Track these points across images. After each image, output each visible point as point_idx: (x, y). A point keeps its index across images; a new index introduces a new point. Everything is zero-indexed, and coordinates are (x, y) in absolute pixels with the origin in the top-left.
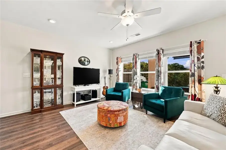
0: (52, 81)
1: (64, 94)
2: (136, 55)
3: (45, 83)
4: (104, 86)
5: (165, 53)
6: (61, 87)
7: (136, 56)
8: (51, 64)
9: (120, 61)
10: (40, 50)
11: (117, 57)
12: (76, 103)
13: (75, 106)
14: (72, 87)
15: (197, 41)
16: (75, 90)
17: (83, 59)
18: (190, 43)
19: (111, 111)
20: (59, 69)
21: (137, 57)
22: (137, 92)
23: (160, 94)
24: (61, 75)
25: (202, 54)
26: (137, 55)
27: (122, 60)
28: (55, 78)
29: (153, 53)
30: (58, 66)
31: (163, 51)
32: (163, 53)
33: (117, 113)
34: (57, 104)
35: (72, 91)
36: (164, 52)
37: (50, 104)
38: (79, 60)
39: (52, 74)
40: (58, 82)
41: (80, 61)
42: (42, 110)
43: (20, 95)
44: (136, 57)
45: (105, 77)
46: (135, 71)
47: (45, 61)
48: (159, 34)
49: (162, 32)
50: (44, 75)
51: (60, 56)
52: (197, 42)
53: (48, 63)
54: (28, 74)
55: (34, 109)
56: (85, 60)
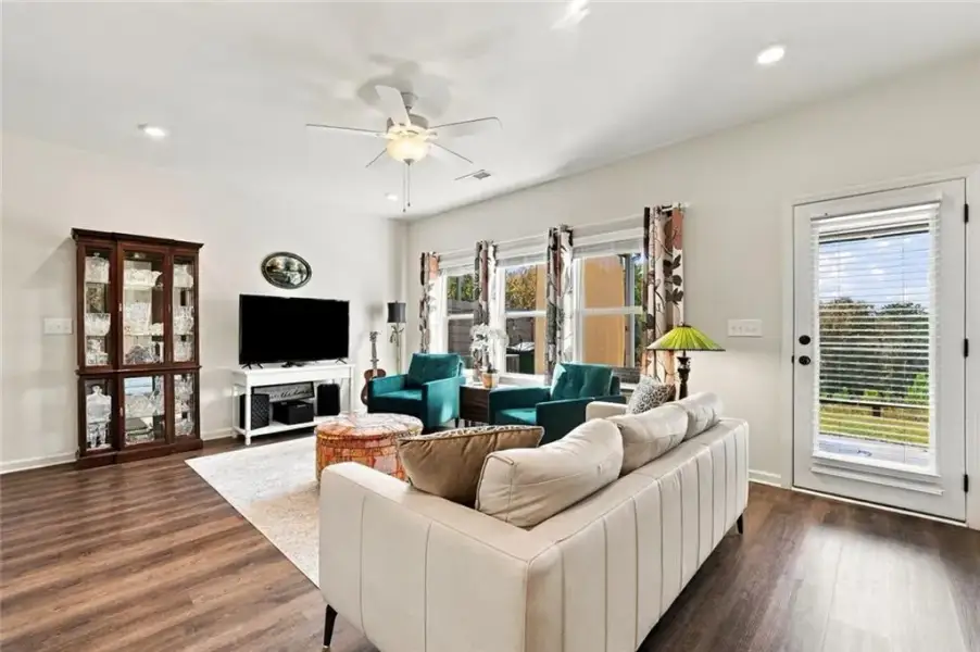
0: (157, 347)
1: (205, 398)
2: (487, 246)
3: (127, 356)
4: (371, 368)
5: (577, 242)
6: (192, 369)
7: (486, 252)
8: (153, 284)
9: (433, 268)
10: (110, 231)
11: (423, 255)
12: (249, 433)
13: (248, 442)
14: (235, 374)
15: (663, 208)
16: (245, 382)
17: (280, 262)
18: (642, 214)
19: (354, 439)
20: (183, 303)
21: (490, 255)
22: (481, 386)
23: (551, 393)
24: (192, 324)
25: (676, 253)
26: (491, 249)
27: (440, 264)
28: (167, 337)
29: (539, 243)
30: (179, 291)
31: (571, 238)
32: (571, 243)
33: (373, 444)
34: (177, 433)
35: (235, 388)
36: (574, 240)
37: (147, 433)
38: (263, 266)
39: (155, 320)
40: (181, 353)
41: (269, 271)
42: (121, 453)
43: (33, 399)
44: (487, 258)
45: (376, 333)
46: (484, 308)
47: (127, 274)
48: (558, 175)
49: (566, 168)
50: (125, 324)
51: (187, 253)
52: (664, 210)
53: (139, 279)
54: (63, 323)
55: (88, 450)
56: (288, 267)
